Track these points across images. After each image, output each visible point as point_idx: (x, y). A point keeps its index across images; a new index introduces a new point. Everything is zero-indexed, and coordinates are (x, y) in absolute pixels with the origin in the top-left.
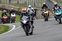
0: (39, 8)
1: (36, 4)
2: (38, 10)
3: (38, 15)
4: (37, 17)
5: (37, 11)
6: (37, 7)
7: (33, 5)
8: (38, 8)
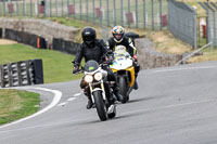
6: (137, 28)
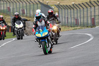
0: (30, 17)
1: (25, 10)
2: (29, 20)
3: (28, 28)
4: (28, 32)
5: (26, 22)
7: (21, 12)
8: (28, 17)
